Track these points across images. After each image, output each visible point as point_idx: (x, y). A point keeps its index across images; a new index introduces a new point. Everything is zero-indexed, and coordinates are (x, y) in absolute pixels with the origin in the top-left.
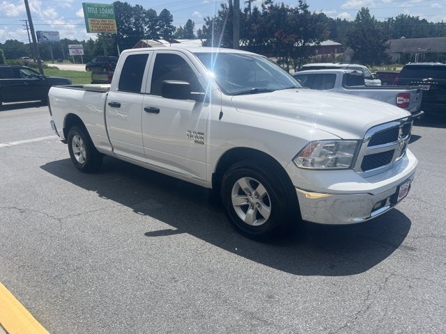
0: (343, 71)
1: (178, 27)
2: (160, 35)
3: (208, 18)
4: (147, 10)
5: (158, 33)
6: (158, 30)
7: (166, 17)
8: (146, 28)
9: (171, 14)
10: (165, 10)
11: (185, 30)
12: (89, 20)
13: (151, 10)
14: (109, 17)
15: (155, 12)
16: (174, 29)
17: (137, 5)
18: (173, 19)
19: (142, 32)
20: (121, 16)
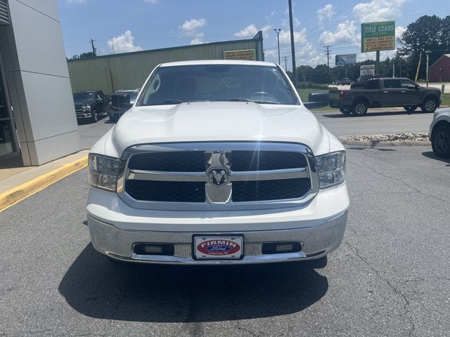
12: (365, 39)
17: (448, 17)
20: (426, 31)
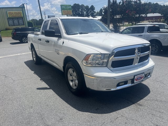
0: (148, 25)
1: (97, 12)
2: (90, 15)
3: (104, 7)
4: (85, 6)
5: (89, 14)
6: (89, 13)
7: (92, 8)
8: (85, 13)
9: (94, 7)
10: (92, 5)
11: (99, 13)
12: (63, 11)
13: (87, 6)
14: (70, 9)
15: (88, 6)
16: (95, 12)
17: (82, 5)
18: (95, 9)
19: (83, 14)
20: (76, 9)
